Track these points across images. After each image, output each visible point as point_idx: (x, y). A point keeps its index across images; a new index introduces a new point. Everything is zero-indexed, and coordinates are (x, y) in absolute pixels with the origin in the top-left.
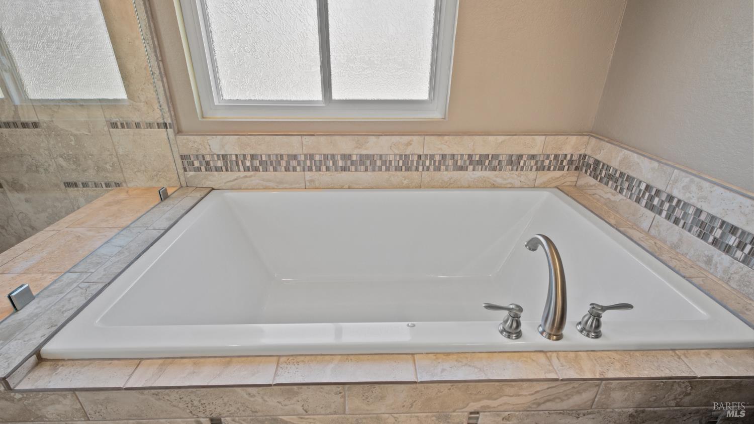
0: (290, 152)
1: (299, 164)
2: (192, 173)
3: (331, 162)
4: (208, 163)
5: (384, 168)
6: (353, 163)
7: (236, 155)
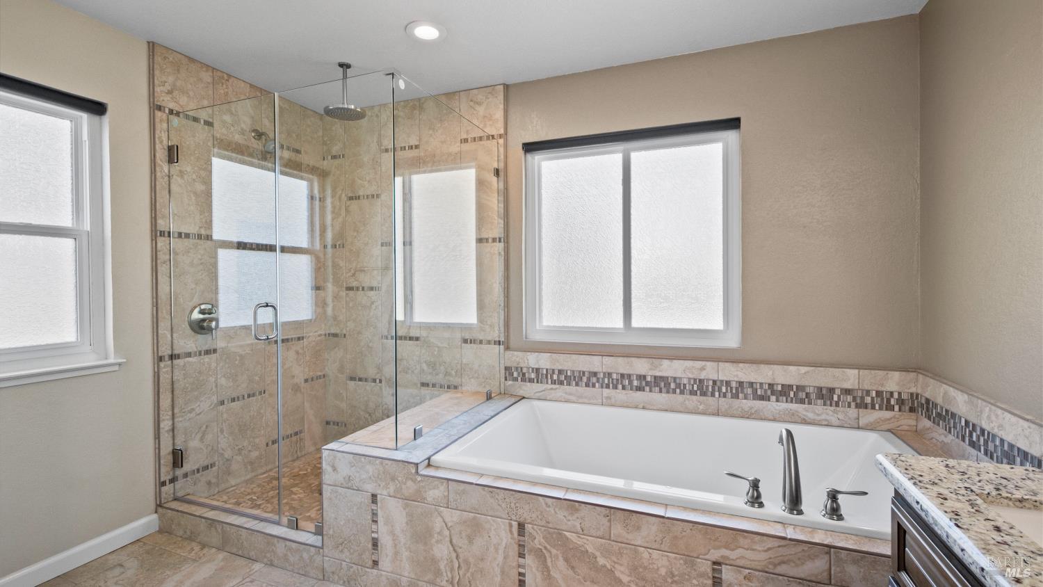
0: (592, 370)
1: (598, 381)
2: (510, 382)
3: (627, 381)
4: (524, 374)
5: (678, 391)
6: (648, 384)
7: (547, 370)
